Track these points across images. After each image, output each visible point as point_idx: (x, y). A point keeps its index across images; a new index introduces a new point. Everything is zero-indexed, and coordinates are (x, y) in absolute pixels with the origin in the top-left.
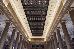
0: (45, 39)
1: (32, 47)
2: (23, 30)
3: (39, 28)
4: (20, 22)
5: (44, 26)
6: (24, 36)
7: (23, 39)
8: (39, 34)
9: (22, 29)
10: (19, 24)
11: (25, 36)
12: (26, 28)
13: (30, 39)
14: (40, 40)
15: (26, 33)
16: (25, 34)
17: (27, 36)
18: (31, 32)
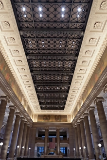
0: (70, 116)
1: (40, 136)
2: (17, 92)
3: (58, 88)
4: (9, 71)
5: (70, 84)
6: (19, 109)
7: (17, 116)
8: (56, 104)
9: (14, 89)
10: (6, 76)
11: (22, 109)
12: (24, 88)
13: (35, 115)
14: (58, 119)
15: (26, 102)
16: (23, 103)
17: (26, 109)
18: (36, 98)
